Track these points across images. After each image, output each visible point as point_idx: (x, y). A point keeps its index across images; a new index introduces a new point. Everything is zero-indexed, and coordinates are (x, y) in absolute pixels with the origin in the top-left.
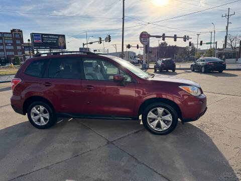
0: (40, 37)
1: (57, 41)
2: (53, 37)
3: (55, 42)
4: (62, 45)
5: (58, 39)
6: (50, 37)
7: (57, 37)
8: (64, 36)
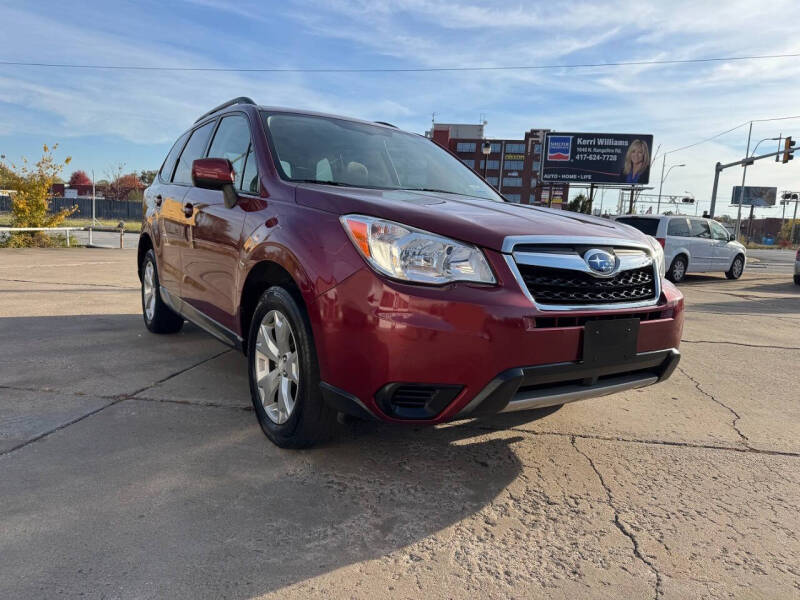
0: (569, 145)
1: (621, 156)
2: (609, 142)
3: (614, 158)
4: (637, 169)
5: (625, 149)
6: (601, 142)
7: (621, 143)
8: (648, 139)
